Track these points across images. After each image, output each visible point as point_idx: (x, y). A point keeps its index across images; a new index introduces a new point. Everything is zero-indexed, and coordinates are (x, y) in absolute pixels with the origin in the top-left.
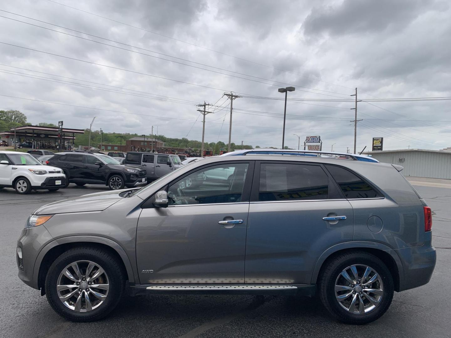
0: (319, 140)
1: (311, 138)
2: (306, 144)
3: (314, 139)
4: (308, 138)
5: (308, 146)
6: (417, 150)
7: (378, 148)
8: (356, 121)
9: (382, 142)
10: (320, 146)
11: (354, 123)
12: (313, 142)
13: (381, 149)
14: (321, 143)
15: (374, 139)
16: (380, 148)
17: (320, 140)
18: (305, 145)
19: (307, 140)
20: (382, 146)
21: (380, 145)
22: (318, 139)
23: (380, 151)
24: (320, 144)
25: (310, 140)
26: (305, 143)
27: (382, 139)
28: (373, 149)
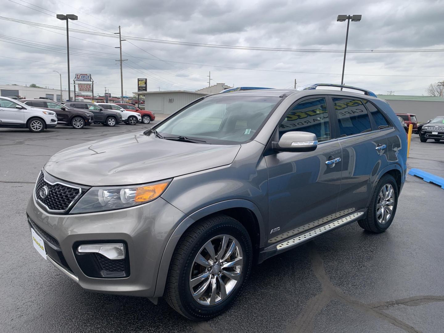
0: (89, 79)
1: (81, 76)
2: (76, 82)
3: (84, 77)
4: (78, 75)
5: (79, 84)
6: (183, 91)
7: (143, 88)
8: (121, 60)
9: (146, 83)
10: (92, 84)
11: (120, 62)
12: (84, 81)
13: (146, 90)
14: (93, 82)
15: (139, 80)
16: (145, 88)
17: (91, 78)
18: (74, 83)
19: (77, 78)
20: (146, 87)
21: (145, 86)
22: (88, 77)
23: (145, 92)
24: (91, 82)
25: (80, 78)
26: (74, 81)
27: (146, 79)
28: (139, 90)
